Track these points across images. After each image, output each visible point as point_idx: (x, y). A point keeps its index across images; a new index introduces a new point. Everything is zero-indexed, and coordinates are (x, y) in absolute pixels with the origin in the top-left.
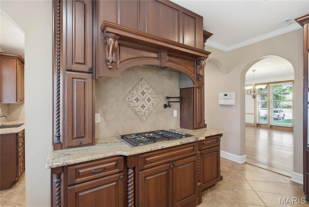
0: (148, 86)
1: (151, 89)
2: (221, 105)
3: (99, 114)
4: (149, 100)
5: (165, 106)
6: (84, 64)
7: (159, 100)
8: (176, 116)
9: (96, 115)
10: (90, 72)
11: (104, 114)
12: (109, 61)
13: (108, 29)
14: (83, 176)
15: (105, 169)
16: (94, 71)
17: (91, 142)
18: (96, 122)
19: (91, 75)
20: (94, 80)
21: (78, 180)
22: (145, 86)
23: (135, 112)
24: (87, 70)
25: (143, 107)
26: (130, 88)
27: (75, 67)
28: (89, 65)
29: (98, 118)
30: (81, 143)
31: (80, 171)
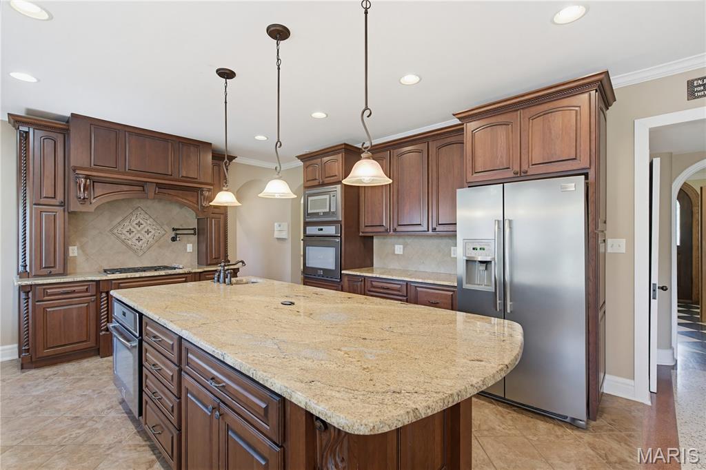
0: (147, 216)
1: (151, 220)
2: (278, 239)
3: (76, 247)
4: (148, 232)
5: (174, 239)
6: (55, 198)
7: (163, 232)
8: (191, 251)
9: (70, 248)
10: (62, 204)
11: (82, 248)
12: (80, 198)
13: (78, 172)
14: (50, 295)
15: (74, 292)
16: (66, 204)
17: (62, 272)
18: (71, 255)
19: (62, 208)
20: (66, 213)
21: (46, 298)
22: (142, 216)
23: (127, 245)
24: (58, 204)
25: (139, 240)
26: (120, 219)
27: (43, 201)
28: (60, 197)
29: (73, 251)
30: (51, 272)
31: (48, 291)
